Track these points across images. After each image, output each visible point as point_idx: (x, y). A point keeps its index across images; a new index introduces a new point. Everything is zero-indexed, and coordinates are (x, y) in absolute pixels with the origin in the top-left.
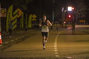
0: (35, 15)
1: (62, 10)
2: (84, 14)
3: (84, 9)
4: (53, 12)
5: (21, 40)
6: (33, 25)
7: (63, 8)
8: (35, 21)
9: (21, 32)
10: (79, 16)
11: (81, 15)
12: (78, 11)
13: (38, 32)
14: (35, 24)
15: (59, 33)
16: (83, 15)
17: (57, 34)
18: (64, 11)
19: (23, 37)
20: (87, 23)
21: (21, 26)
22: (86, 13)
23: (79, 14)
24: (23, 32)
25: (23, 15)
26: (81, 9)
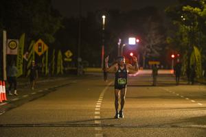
0: (69, 51)
1: (119, 44)
2: (158, 51)
3: (157, 42)
4: (103, 47)
5: (42, 95)
6: (66, 69)
7: (120, 40)
8: (69, 62)
9: (44, 81)
10: (148, 54)
11: (152, 52)
12: (147, 45)
13: (74, 82)
14: (69, 68)
15: (110, 84)
16: (156, 52)
17: (106, 86)
18: (121, 44)
19: (46, 89)
20: (162, 67)
21: (43, 71)
22: (161, 49)
23: (149, 50)
24: (47, 81)
25: (47, 53)
26: (152, 41)
